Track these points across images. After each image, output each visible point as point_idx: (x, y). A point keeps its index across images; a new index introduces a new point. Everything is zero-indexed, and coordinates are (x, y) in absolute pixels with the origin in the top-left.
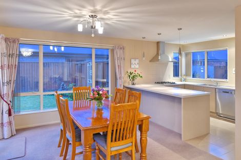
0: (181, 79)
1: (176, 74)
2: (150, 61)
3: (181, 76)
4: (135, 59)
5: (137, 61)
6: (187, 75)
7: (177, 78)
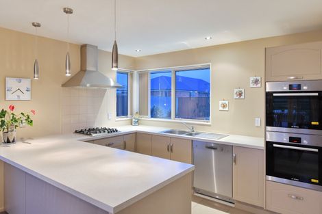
0: (132, 120)
1: (122, 110)
2: (63, 85)
3: (132, 114)
4: (20, 78)
5: (26, 84)
6: (141, 112)
7: (124, 118)
